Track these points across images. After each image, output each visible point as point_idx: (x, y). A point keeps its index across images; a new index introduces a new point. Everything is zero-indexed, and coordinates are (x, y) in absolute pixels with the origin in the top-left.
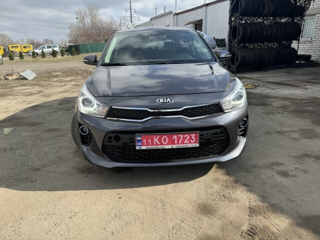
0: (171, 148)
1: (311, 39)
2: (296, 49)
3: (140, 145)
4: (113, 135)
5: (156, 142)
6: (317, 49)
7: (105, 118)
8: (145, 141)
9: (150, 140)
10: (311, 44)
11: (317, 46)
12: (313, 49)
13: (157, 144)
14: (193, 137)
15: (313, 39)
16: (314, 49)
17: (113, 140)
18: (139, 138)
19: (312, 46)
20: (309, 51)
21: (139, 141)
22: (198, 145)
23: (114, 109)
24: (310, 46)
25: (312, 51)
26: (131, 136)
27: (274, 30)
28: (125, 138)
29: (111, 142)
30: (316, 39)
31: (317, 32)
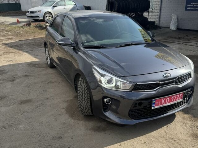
0: (170, 104)
1: (152, 10)
2: (147, 18)
3: (154, 106)
4: (138, 102)
5: (163, 103)
6: (156, 16)
7: (131, 91)
8: (157, 103)
9: (160, 102)
10: (152, 13)
11: (156, 15)
12: (153, 16)
13: (163, 104)
14: (181, 96)
15: (154, 10)
16: (155, 16)
17: (138, 106)
18: (154, 102)
19: (153, 15)
20: (151, 18)
21: (154, 103)
22: (182, 100)
23: (138, 84)
24: (152, 15)
25: (153, 18)
26: (149, 101)
27: (135, 5)
28: (146, 103)
29: (136, 107)
30: (155, 10)
31: (156, 5)
